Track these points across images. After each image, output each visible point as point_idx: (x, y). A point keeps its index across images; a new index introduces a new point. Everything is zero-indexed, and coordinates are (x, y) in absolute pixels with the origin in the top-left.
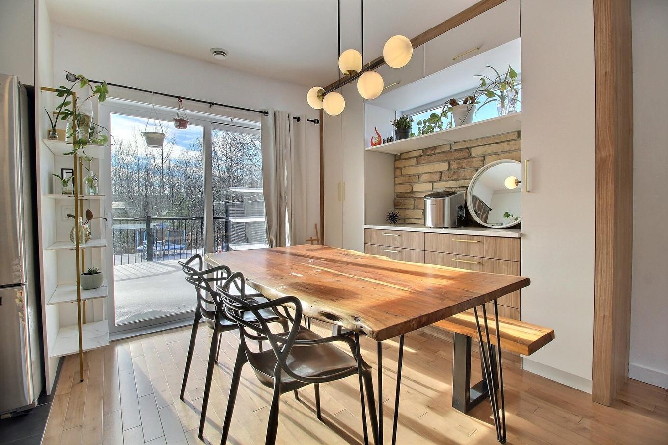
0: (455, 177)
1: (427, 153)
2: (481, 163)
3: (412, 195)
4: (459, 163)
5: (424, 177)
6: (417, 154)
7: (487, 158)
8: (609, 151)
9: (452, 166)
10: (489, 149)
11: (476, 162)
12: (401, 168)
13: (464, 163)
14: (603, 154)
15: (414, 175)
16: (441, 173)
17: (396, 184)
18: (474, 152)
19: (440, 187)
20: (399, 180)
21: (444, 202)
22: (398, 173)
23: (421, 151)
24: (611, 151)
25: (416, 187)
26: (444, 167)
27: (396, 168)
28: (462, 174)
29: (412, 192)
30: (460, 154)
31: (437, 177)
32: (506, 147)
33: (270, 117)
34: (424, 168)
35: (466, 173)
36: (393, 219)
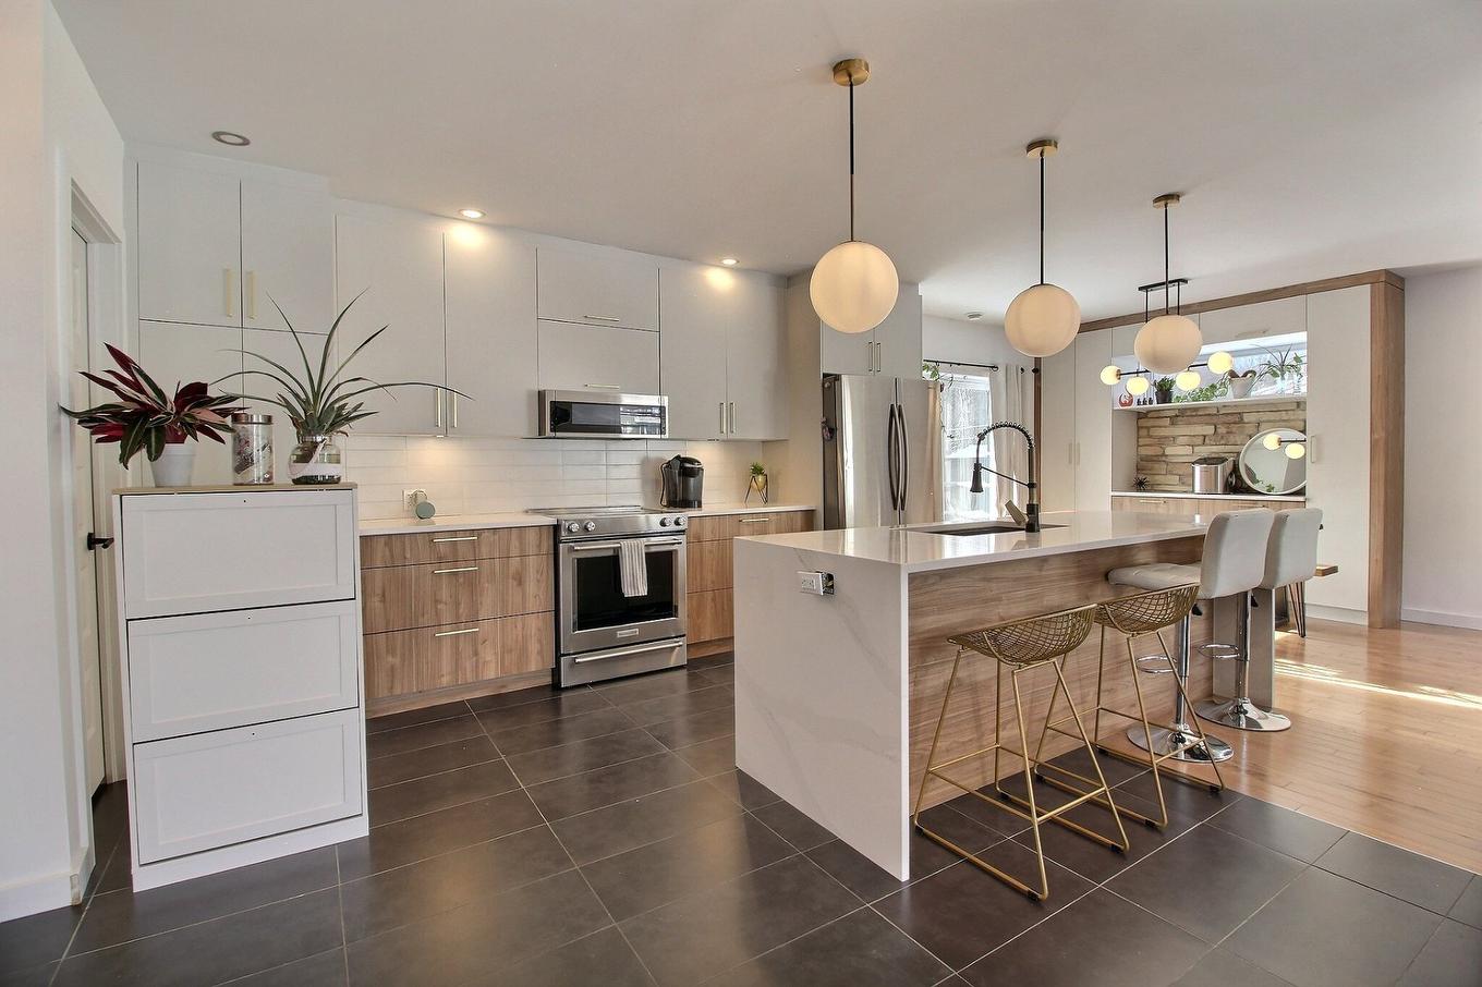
0: (1223, 442)
1: (1184, 415)
2: (1255, 430)
3: (1164, 459)
4: (1228, 428)
5: (1180, 440)
6: (1173, 413)
7: (1263, 426)
8: (1380, 434)
9: (1219, 431)
10: (1265, 417)
11: (1250, 429)
12: (1148, 428)
13: (1234, 428)
14: (1376, 436)
15: (1166, 437)
16: (1205, 436)
17: (1138, 446)
18: (1246, 418)
19: (1205, 451)
20: (1142, 441)
21: (1216, 469)
22: (1143, 432)
23: (1177, 412)
24: (1383, 434)
25: (1169, 451)
26: (1210, 430)
27: (1139, 428)
28: (1232, 439)
29: (1164, 455)
30: (1230, 418)
31: (1200, 440)
32: (1284, 416)
33: (1001, 373)
34: (1181, 430)
35: (1237, 438)
36: (1140, 485)
